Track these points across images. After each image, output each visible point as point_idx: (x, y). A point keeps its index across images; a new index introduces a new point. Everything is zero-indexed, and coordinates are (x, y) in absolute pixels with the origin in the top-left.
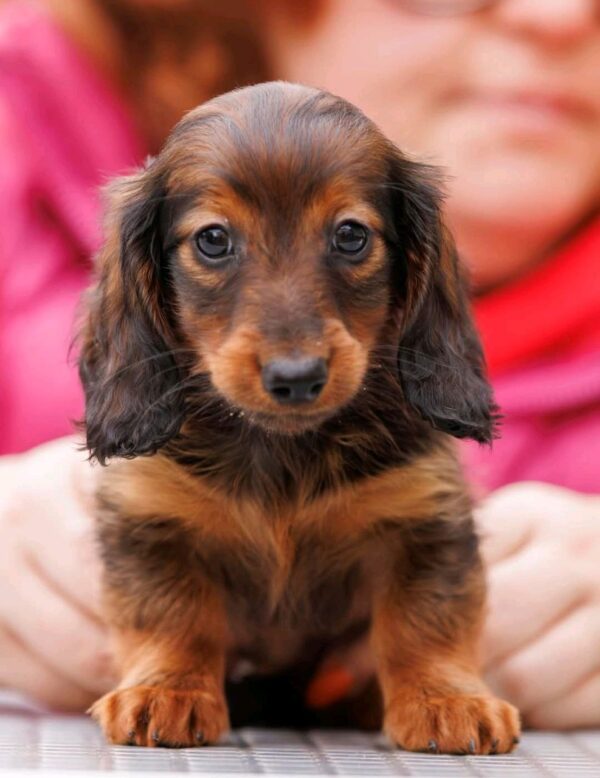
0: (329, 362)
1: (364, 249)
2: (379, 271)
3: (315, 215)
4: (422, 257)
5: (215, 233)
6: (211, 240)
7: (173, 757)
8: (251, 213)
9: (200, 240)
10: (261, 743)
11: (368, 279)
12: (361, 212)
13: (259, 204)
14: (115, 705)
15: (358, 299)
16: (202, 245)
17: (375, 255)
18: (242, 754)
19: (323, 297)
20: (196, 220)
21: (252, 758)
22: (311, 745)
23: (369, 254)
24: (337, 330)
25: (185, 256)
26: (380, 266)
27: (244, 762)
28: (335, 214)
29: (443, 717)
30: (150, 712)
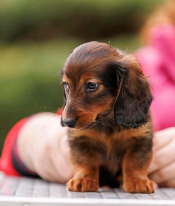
4: (119, 85)
7: (82, 195)
8: (69, 80)
10: (103, 192)
13: (71, 78)
14: (72, 183)
17: (100, 89)
18: (98, 194)
22: (115, 192)
26: (101, 91)
27: (99, 196)
28: (87, 81)
29: (137, 185)
30: (82, 184)
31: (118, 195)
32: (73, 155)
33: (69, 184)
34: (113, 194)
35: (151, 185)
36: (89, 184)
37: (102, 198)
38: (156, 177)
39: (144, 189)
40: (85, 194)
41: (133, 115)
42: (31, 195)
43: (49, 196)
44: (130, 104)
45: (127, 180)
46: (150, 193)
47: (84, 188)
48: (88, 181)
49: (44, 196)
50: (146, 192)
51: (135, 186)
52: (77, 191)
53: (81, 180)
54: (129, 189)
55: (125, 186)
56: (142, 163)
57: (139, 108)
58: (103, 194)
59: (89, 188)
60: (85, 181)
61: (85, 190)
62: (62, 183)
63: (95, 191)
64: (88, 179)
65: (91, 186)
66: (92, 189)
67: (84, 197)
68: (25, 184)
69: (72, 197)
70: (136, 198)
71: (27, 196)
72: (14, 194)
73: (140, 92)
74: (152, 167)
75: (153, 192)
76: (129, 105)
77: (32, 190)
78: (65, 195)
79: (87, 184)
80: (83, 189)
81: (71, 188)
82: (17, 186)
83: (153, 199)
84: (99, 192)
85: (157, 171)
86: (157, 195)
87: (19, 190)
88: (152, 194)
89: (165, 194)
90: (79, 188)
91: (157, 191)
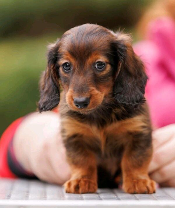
0: (90, 98)
1: (104, 67)
2: (108, 73)
3: (90, 61)
5: (68, 64)
6: (67, 66)
7: (80, 196)
8: (74, 59)
9: (64, 66)
10: (102, 193)
11: (105, 75)
12: (102, 59)
13: (76, 58)
14: (69, 184)
15: (102, 80)
16: (64, 67)
18: (97, 195)
19: (90, 82)
20: (62, 61)
21: (99, 196)
22: (114, 193)
23: (105, 68)
24: (93, 90)
25: (61, 69)
26: (109, 72)
27: (97, 197)
28: (96, 60)
29: (136, 185)
30: (79, 186)
31: (117, 197)
32: (69, 156)
33: (66, 185)
34: (112, 196)
35: (152, 185)
36: (87, 185)
37: (101, 199)
38: (157, 176)
39: (145, 189)
40: (83, 195)
41: (133, 94)
42: (27, 197)
43: (45, 198)
44: (129, 82)
45: (126, 181)
46: (151, 194)
47: (82, 190)
48: (85, 182)
49: (41, 199)
50: (147, 193)
51: (134, 186)
52: (74, 193)
53: (78, 181)
54: (128, 190)
55: (124, 187)
56: (142, 161)
57: (137, 88)
58: (101, 196)
59: (87, 189)
60: (82, 182)
61: (83, 191)
62: (58, 184)
63: (93, 192)
64: (85, 179)
65: (89, 188)
66: (90, 191)
67: (82, 199)
68: (20, 185)
69: (70, 199)
70: (137, 199)
71: (22, 199)
72: (9, 197)
73: (137, 71)
74: (152, 165)
75: (154, 192)
76: (128, 84)
77: (28, 192)
78: (62, 198)
79: (85, 185)
80: (80, 190)
81: (68, 190)
82: (12, 189)
83: (155, 199)
84: (97, 193)
85: (158, 170)
86: (158, 195)
87: (14, 193)
88: (153, 195)
89: (166, 194)
90: (77, 190)
91: (158, 191)
